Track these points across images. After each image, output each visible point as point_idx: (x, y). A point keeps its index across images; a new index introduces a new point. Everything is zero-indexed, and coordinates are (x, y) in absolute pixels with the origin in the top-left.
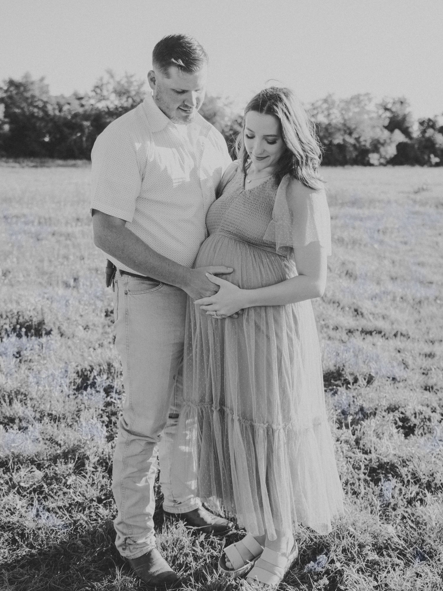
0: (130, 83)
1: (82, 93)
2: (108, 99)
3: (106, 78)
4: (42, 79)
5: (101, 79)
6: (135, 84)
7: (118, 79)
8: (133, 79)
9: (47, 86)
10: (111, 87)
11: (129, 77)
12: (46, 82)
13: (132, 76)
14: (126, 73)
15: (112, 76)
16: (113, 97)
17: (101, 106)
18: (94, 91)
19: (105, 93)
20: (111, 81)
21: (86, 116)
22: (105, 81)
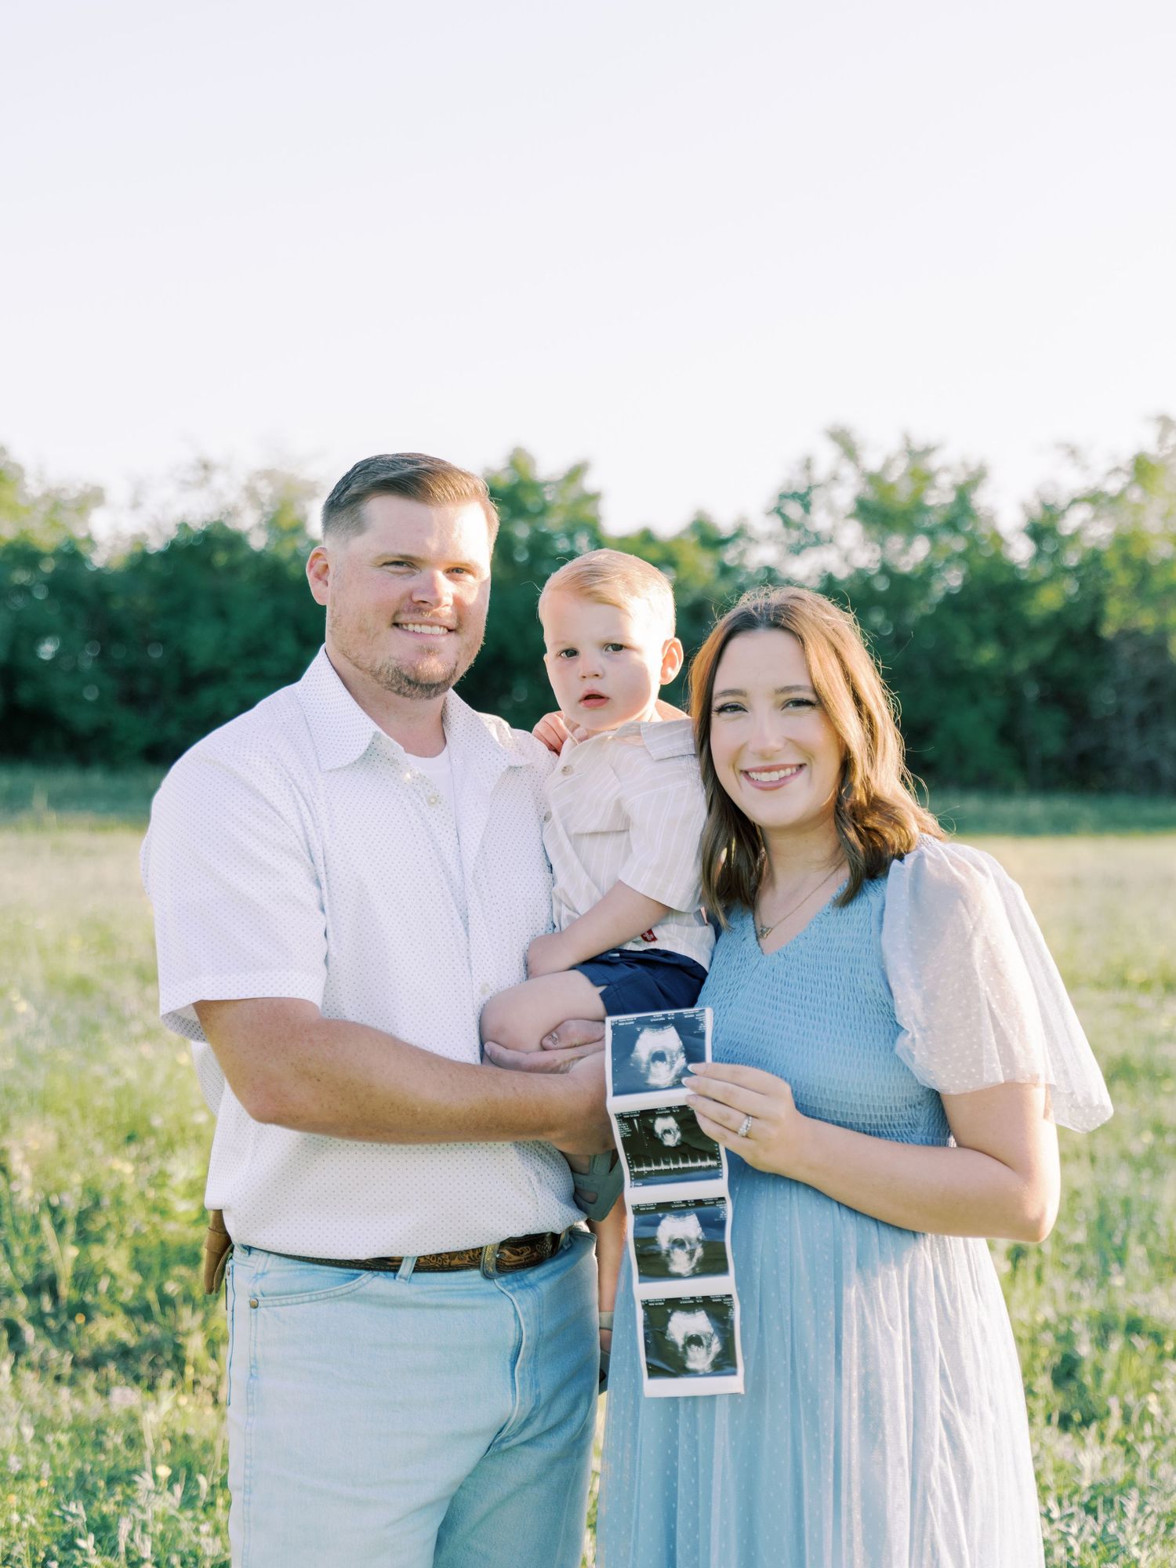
0: (923, 478)
1: (724, 521)
2: (830, 543)
3: (827, 457)
4: (576, 473)
5: (808, 465)
6: (945, 481)
7: (873, 461)
8: (934, 463)
9: (593, 498)
10: (845, 496)
11: (917, 455)
12: (589, 483)
13: (928, 451)
14: (906, 436)
15: (850, 453)
16: (851, 534)
17: (806, 568)
18: (779, 511)
19: (820, 520)
20: (848, 471)
22: (821, 472)
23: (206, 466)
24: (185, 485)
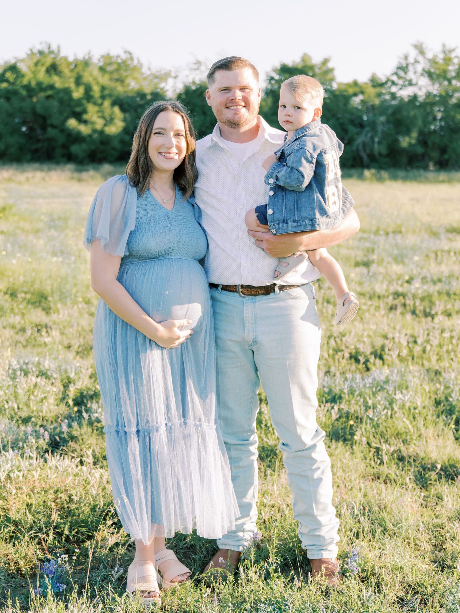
0: (448, 60)
1: (382, 77)
2: (416, 84)
3: (413, 54)
4: (325, 61)
5: (406, 58)
7: (430, 55)
8: (453, 55)
9: (331, 70)
11: (447, 52)
12: (330, 65)
13: (451, 51)
14: (444, 46)
15: (422, 52)
17: (405, 93)
18: (396, 73)
19: (411, 75)
20: (420, 58)
21: (383, 109)
22: (411, 60)
23: (199, 63)
24: (191, 69)
